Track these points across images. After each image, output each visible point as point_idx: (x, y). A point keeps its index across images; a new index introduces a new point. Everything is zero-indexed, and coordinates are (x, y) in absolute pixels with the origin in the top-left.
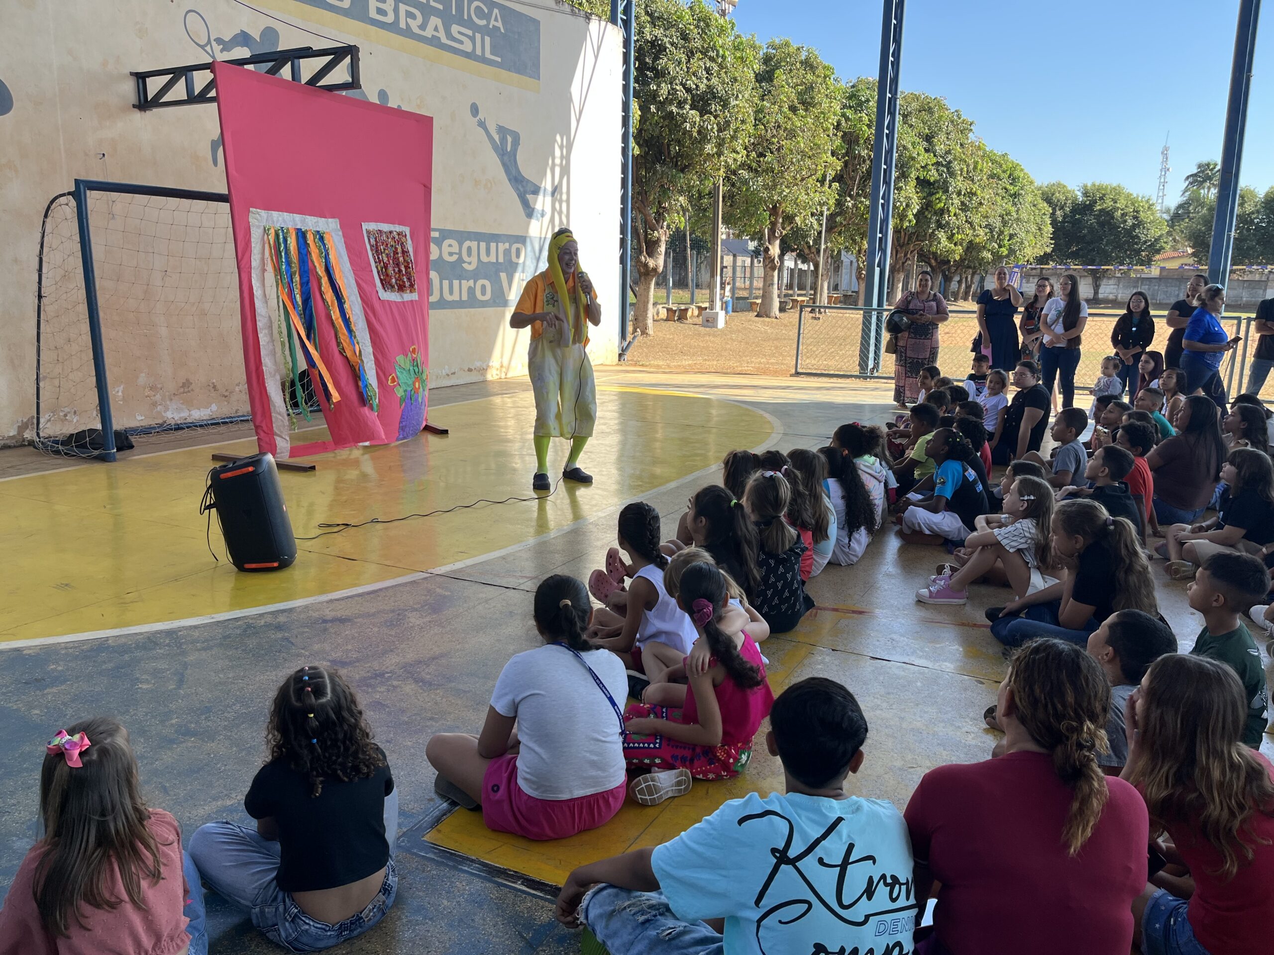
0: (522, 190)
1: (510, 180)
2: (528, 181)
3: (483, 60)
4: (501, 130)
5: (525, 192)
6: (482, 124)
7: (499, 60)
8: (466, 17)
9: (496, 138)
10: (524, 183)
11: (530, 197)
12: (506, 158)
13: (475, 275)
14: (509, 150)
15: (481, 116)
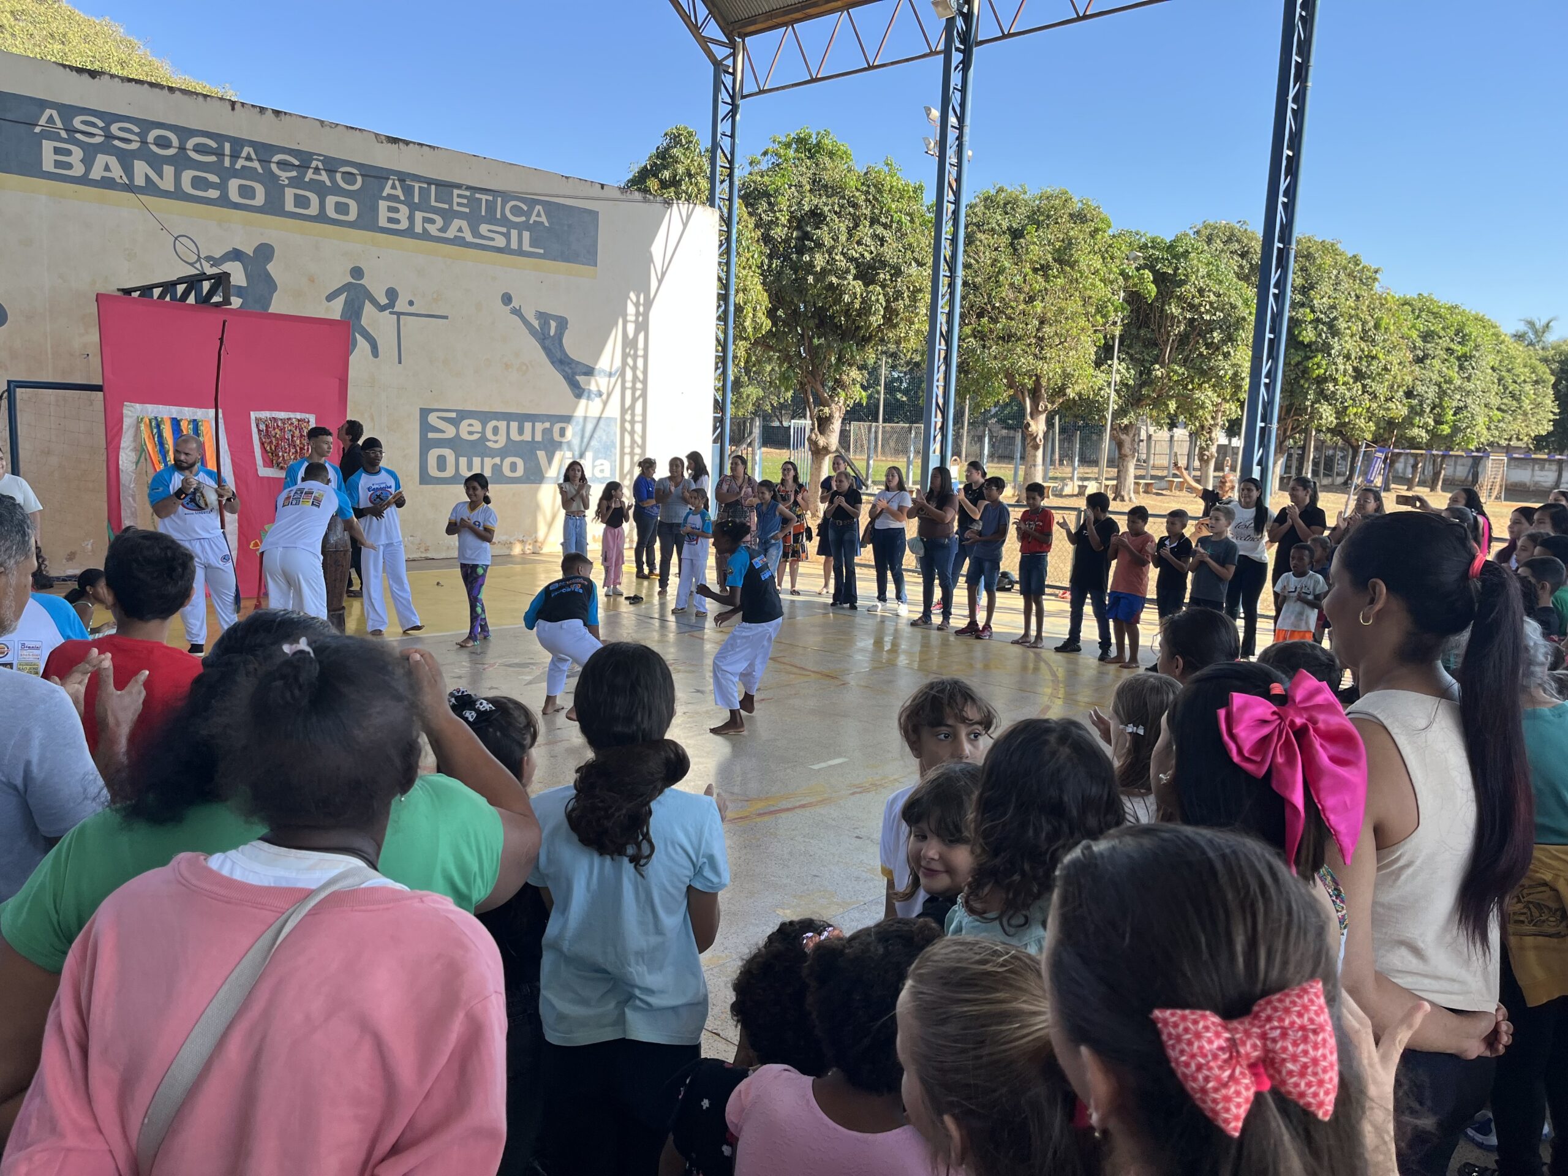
0: (569, 371)
1: (552, 363)
2: (578, 363)
3: (520, 252)
4: (543, 317)
5: (574, 374)
6: (517, 312)
7: (542, 251)
8: (499, 216)
9: (536, 324)
10: (573, 365)
11: (581, 379)
12: (547, 343)
13: (503, 453)
14: (552, 333)
15: (515, 304)
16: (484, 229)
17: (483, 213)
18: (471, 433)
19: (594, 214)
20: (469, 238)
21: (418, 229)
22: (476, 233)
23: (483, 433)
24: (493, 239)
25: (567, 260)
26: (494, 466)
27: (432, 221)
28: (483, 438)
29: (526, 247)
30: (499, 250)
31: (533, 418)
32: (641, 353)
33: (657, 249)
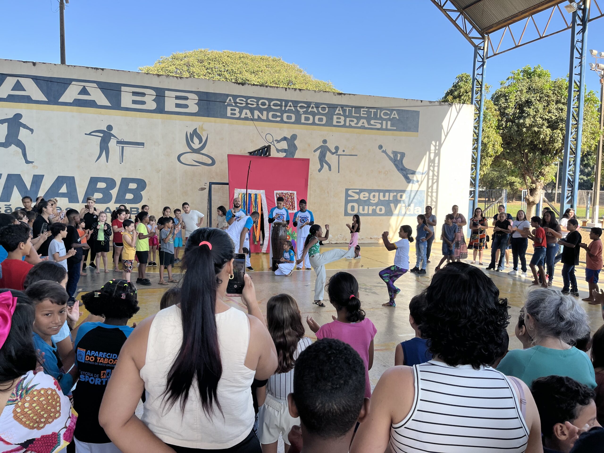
0: (405, 173)
1: (398, 170)
2: (409, 170)
3: (387, 129)
4: (395, 153)
5: (407, 174)
6: (384, 152)
7: (395, 128)
8: (378, 117)
9: (392, 156)
10: (407, 171)
11: (410, 176)
12: (396, 162)
13: (377, 205)
14: (398, 159)
15: (384, 149)
16: (372, 122)
17: (372, 116)
18: (364, 197)
19: (418, 113)
20: (366, 125)
21: (347, 124)
22: (369, 124)
23: (369, 197)
24: (376, 125)
25: (405, 130)
26: (373, 209)
27: (353, 121)
28: (369, 199)
29: (389, 127)
30: (378, 129)
31: (389, 191)
32: (436, 165)
33: (445, 124)
